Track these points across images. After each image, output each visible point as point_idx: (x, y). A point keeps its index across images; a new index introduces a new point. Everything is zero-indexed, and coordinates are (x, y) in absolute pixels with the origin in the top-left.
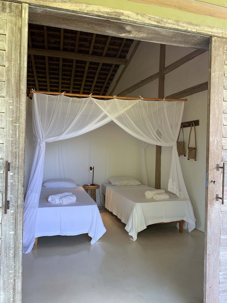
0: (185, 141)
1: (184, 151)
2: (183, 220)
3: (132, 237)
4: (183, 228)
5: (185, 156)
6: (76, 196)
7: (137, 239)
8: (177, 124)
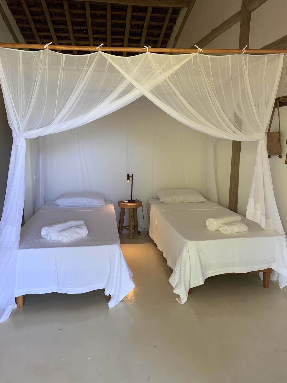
0: (281, 132)
1: (279, 148)
2: (270, 268)
3: (178, 296)
4: (270, 280)
5: (280, 157)
6: (87, 228)
7: (187, 301)
8: (269, 101)
